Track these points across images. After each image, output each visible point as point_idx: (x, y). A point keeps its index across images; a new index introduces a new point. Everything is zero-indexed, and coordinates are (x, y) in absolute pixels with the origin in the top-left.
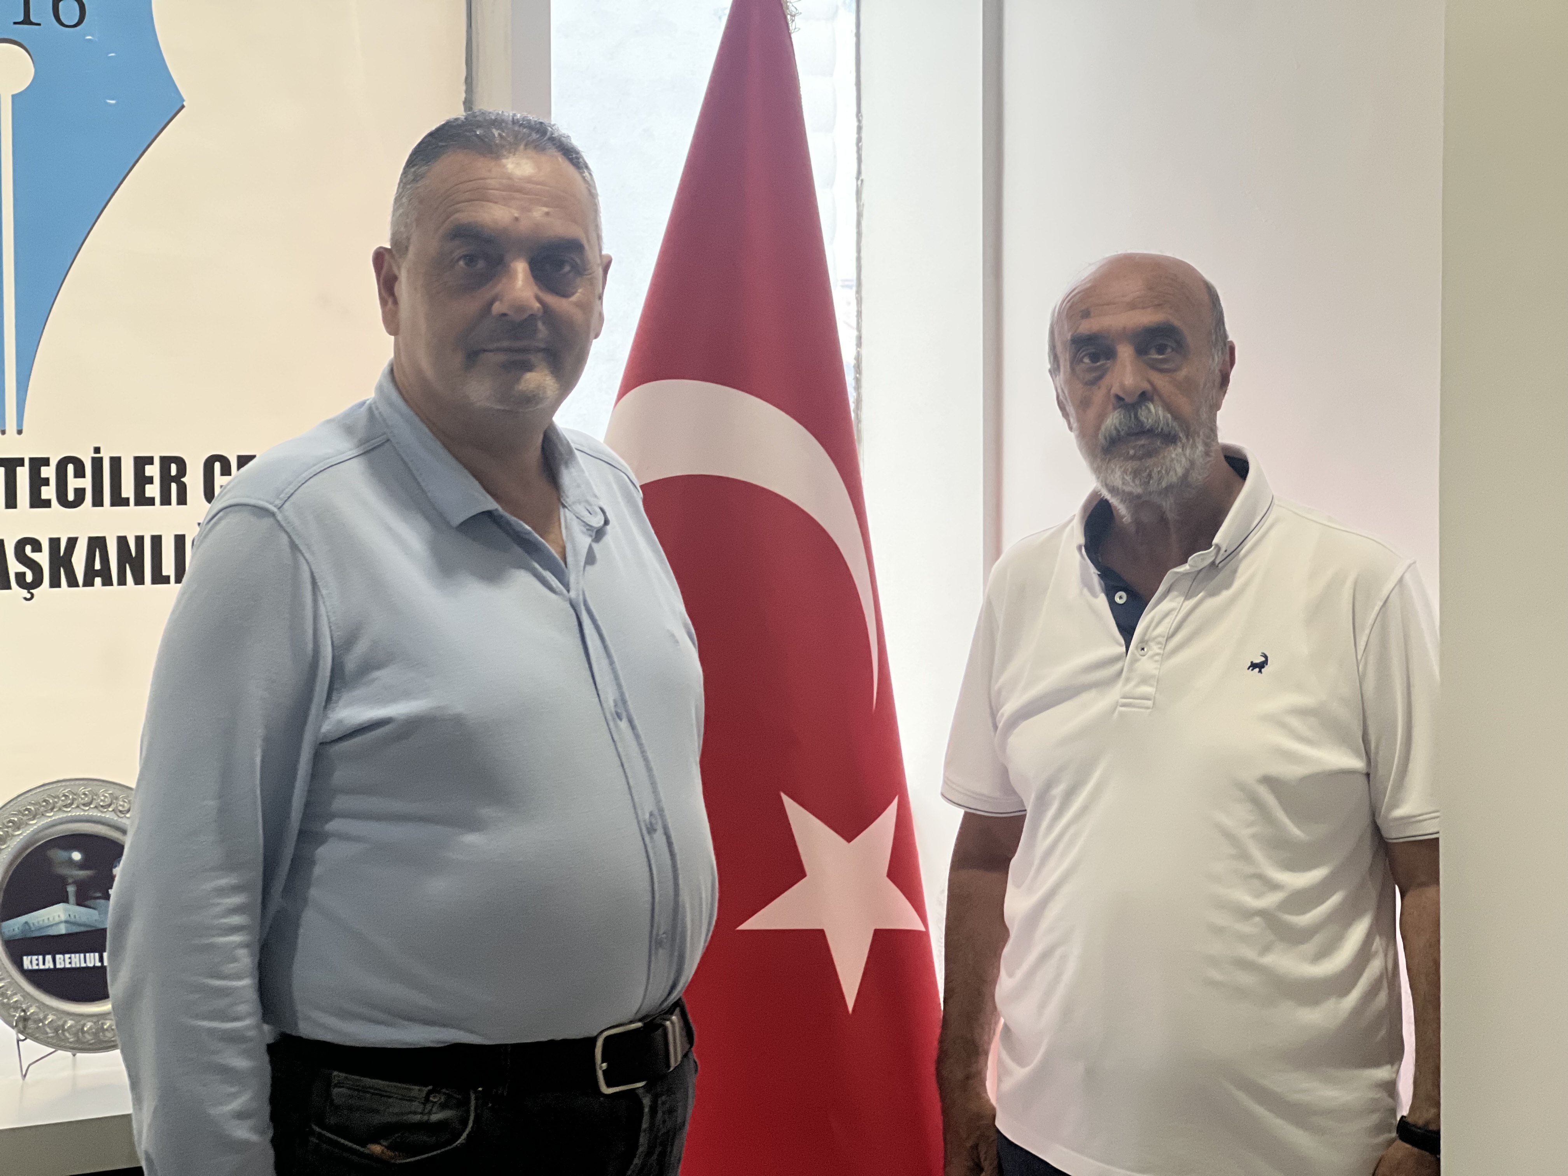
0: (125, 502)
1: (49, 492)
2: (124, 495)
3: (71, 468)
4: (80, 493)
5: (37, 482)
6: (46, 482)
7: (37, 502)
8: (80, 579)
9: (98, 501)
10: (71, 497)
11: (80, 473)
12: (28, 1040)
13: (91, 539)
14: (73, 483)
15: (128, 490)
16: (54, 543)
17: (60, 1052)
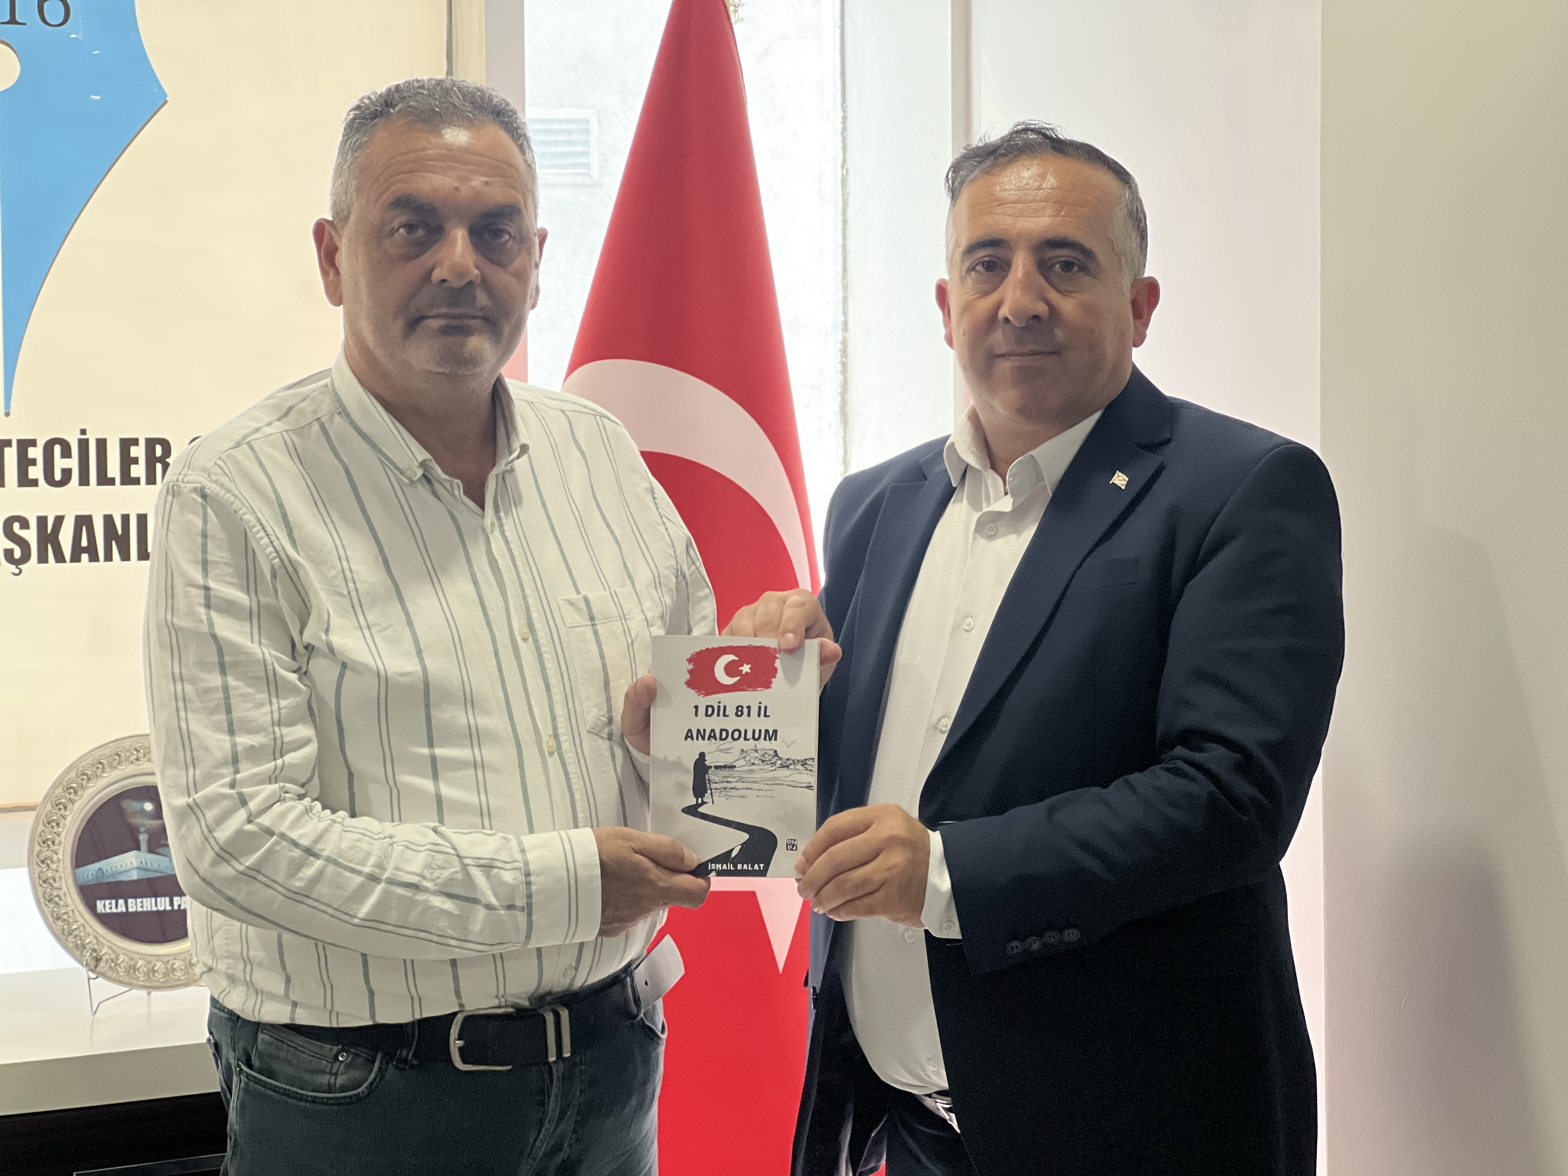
0: (112, 482)
1: (36, 472)
2: (110, 475)
3: (57, 448)
4: (67, 474)
5: (24, 462)
6: (33, 462)
7: (25, 481)
8: (67, 554)
9: (84, 480)
10: (58, 476)
11: (66, 453)
12: (99, 979)
13: (78, 518)
14: (60, 464)
15: (114, 470)
16: (42, 521)
17: (134, 991)
